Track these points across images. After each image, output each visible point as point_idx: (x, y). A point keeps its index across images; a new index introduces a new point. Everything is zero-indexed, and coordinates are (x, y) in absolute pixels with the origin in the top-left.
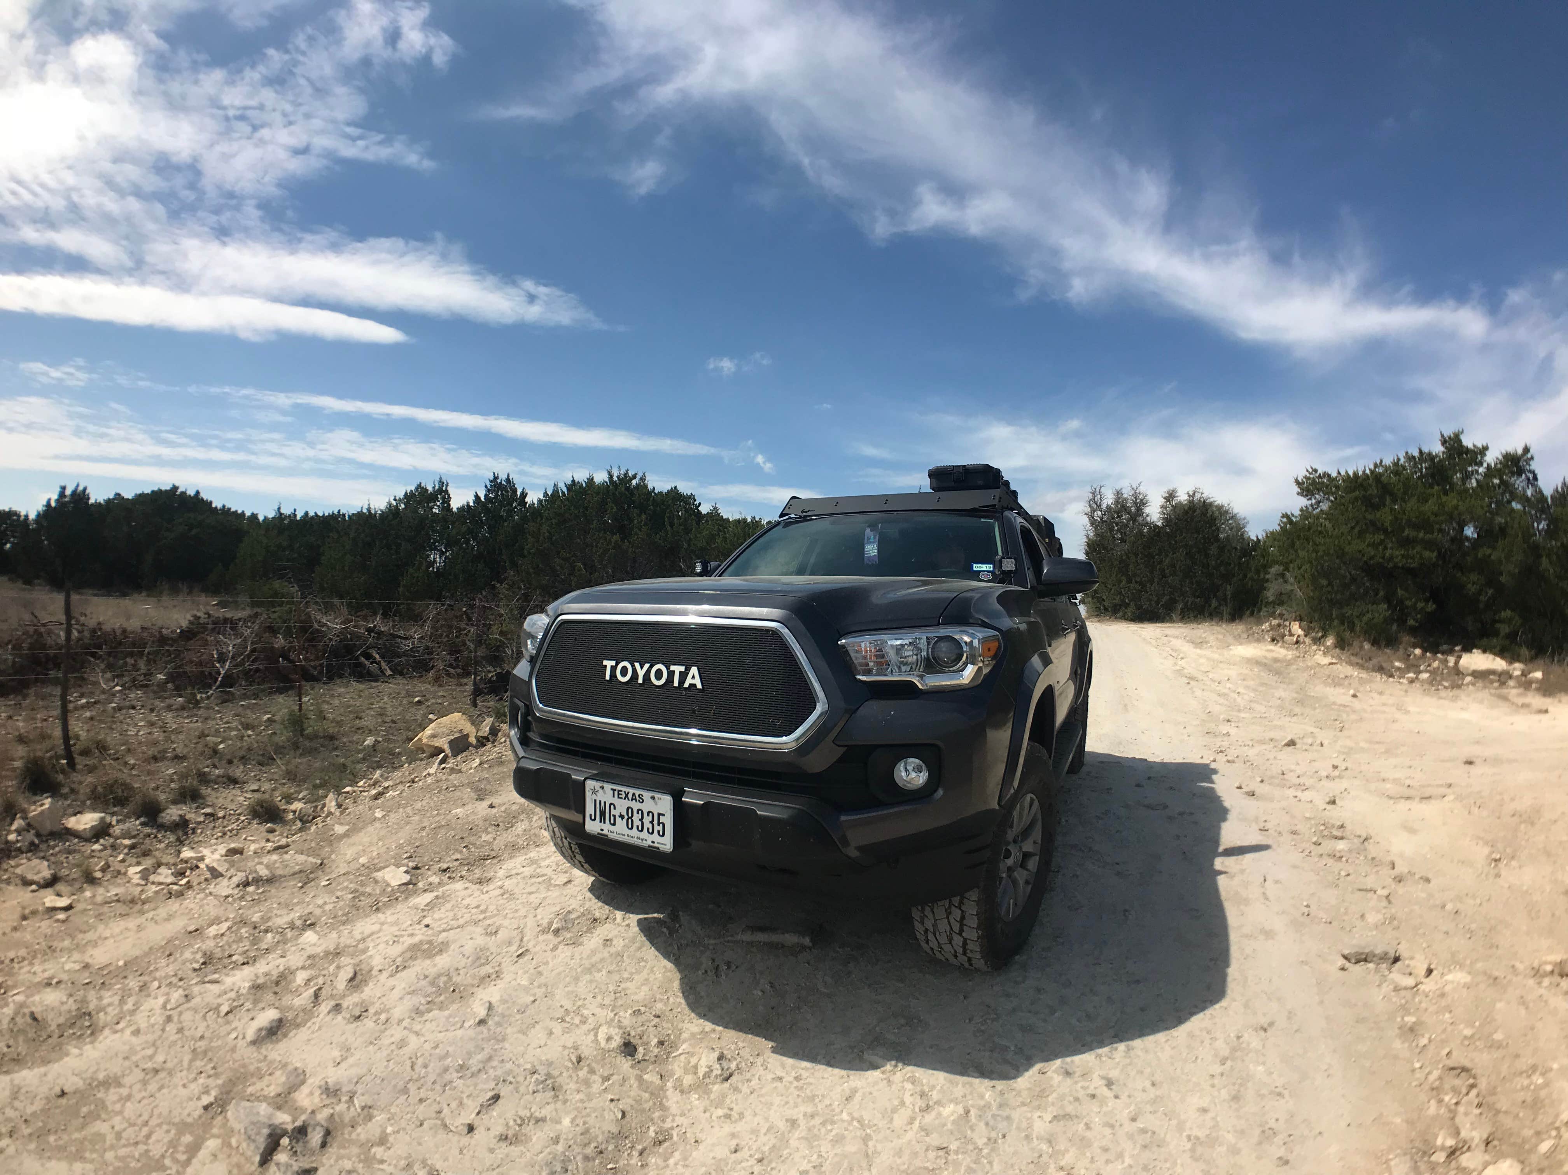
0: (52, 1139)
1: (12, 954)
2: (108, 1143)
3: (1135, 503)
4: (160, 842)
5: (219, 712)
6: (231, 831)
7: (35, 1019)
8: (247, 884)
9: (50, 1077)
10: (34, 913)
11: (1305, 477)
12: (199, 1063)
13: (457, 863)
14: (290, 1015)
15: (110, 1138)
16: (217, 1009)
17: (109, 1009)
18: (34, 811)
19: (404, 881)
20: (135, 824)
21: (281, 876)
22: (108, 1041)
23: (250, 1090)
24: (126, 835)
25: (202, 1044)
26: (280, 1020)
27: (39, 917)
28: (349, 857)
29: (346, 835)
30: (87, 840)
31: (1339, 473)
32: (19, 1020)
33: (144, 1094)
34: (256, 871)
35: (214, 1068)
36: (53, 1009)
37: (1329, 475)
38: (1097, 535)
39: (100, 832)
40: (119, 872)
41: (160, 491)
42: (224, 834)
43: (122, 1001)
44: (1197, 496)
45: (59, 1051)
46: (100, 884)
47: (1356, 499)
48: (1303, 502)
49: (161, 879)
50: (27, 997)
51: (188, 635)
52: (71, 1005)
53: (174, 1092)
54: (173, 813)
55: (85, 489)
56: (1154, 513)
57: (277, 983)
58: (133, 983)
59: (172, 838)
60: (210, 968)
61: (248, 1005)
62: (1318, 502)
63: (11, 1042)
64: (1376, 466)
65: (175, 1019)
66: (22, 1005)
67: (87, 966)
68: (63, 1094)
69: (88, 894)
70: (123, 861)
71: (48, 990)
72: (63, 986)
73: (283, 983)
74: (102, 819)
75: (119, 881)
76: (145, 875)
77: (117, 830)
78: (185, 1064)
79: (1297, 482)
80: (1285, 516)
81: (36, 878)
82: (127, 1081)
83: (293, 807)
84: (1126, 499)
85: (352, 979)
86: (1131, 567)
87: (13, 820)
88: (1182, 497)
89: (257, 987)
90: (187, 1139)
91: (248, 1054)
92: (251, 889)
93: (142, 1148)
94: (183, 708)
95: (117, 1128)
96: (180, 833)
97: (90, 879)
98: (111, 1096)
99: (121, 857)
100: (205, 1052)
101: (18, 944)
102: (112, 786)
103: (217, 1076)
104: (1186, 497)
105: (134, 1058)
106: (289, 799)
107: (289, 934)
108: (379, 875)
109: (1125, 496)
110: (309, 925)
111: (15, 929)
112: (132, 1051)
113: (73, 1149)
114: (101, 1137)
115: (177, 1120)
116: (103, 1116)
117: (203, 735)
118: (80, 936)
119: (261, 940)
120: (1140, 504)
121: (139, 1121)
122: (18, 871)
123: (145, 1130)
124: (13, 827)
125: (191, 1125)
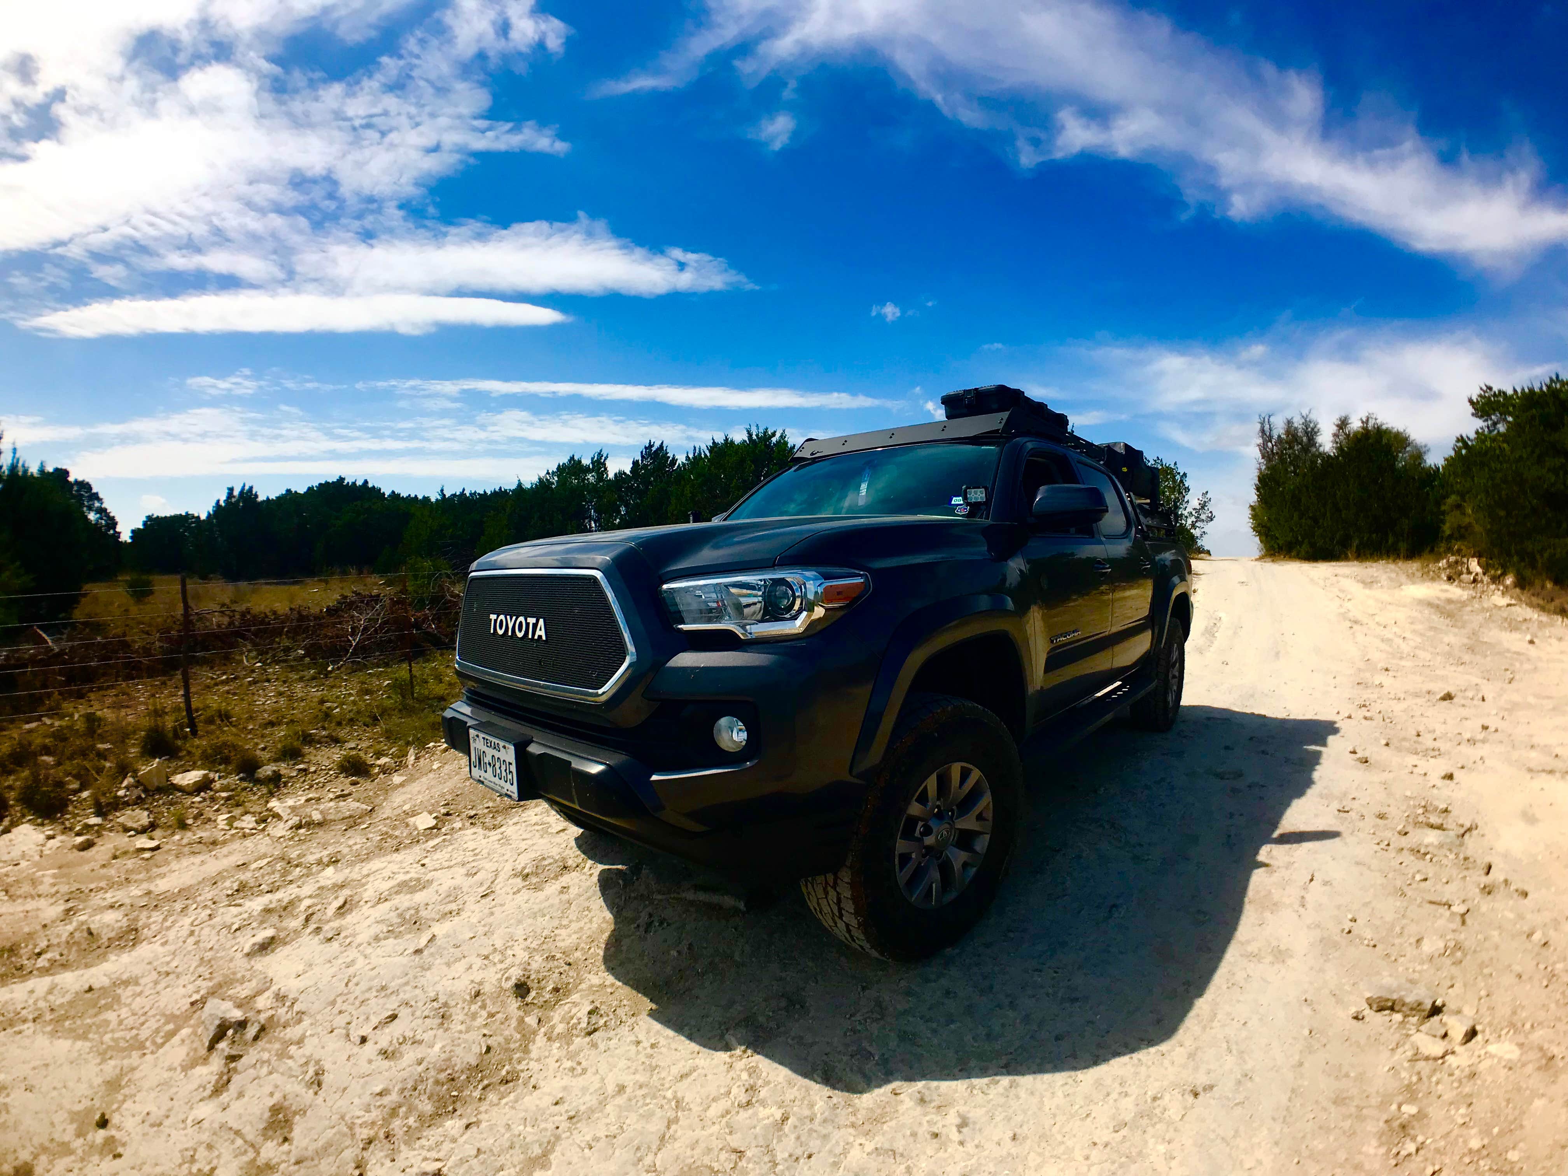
0: (67, 1023)
1: (92, 886)
2: (111, 1027)
3: (1306, 433)
4: (255, 794)
5: (346, 680)
6: (317, 784)
7: (90, 933)
8: (299, 827)
9: (86, 977)
10: (125, 853)
11: (1480, 396)
12: (201, 970)
13: (486, 811)
14: (282, 935)
15: (114, 1024)
16: (230, 927)
17: (153, 926)
18: (144, 770)
19: (431, 825)
20: (233, 779)
21: (332, 821)
22: (144, 950)
23: (230, 992)
24: (224, 789)
25: (209, 955)
26: (273, 938)
27: (128, 856)
28: (395, 805)
29: (402, 785)
30: (190, 794)
31: (1515, 390)
32: (77, 935)
33: (152, 991)
34: (310, 816)
35: (211, 973)
36: (108, 926)
37: (1505, 393)
38: (1268, 468)
39: (203, 786)
40: (209, 820)
41: (327, 483)
42: (311, 786)
43: (165, 919)
44: (1371, 423)
45: (103, 957)
46: (190, 830)
47: (1533, 418)
48: (1479, 424)
49: (244, 825)
50: (90, 917)
51: (332, 612)
52: (125, 923)
53: (176, 990)
54: (267, 770)
55: (251, 488)
56: (1326, 442)
57: (285, 908)
58: (178, 906)
59: (265, 790)
60: (242, 894)
61: (254, 925)
62: (1495, 424)
63: (65, 952)
64: (1551, 380)
65: (196, 933)
66: (83, 923)
67: (149, 893)
68: (90, 989)
69: (177, 837)
70: (217, 810)
71: (110, 911)
72: (123, 908)
73: (289, 909)
74: (205, 776)
75: (207, 826)
76: (231, 821)
77: (217, 785)
78: (191, 969)
79: (1471, 401)
80: (1461, 439)
81: (135, 825)
82: (142, 981)
83: (379, 762)
84: (1296, 429)
85: (340, 908)
86: (1303, 500)
87: (125, 778)
88: (1355, 425)
89: (268, 911)
90: (171, 1026)
91: (240, 964)
92: (302, 831)
93: (134, 1032)
94: (314, 678)
95: (122, 1017)
96: (271, 787)
97: (183, 826)
98: (126, 994)
99: (216, 807)
100: (210, 961)
101: (101, 879)
102: (220, 747)
103: (211, 979)
104: (1360, 424)
105: (155, 964)
106: (379, 755)
107: (315, 869)
108: (411, 820)
109: (1296, 425)
110: (334, 861)
111: (104, 866)
112: (157, 958)
113: (81, 1031)
114: (107, 1022)
115: (168, 1013)
116: (115, 1007)
117: (322, 702)
118: (155, 870)
119: (290, 873)
120: (1311, 433)
121: (141, 1012)
122: (119, 820)
123: (143, 1019)
124: (125, 783)
125: (177, 1017)
